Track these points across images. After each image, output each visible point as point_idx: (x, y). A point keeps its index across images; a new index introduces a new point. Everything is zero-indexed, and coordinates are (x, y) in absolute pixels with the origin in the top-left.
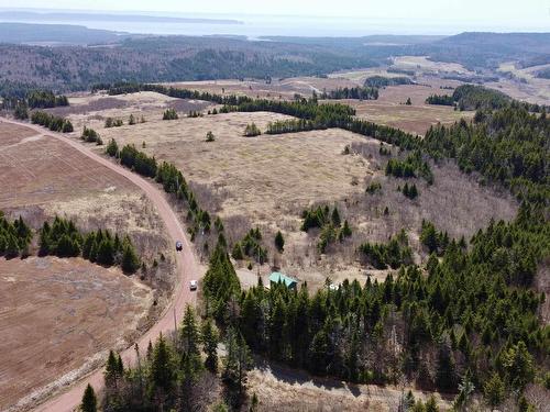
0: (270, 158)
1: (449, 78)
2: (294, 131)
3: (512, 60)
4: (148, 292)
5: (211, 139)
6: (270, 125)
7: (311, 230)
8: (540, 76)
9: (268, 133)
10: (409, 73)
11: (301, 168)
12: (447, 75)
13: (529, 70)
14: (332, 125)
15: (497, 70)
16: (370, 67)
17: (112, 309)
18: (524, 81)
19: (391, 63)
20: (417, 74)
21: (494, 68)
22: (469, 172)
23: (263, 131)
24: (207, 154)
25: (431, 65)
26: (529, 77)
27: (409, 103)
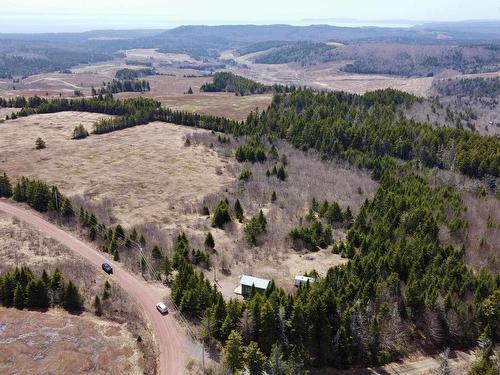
0: (120, 158)
1: (184, 68)
2: (119, 128)
3: (227, 49)
4: (119, 329)
5: (41, 146)
6: (96, 124)
7: (225, 225)
8: (257, 62)
9: (95, 133)
10: (147, 65)
11: (158, 164)
12: (182, 65)
13: (246, 56)
14: (152, 120)
15: (220, 58)
16: (105, 60)
17: (96, 358)
18: (245, 66)
19: (123, 56)
20: (155, 65)
21: (216, 57)
22: (305, 149)
23: (89, 132)
24: (50, 162)
25: (161, 56)
26: (248, 63)
27: (190, 92)
